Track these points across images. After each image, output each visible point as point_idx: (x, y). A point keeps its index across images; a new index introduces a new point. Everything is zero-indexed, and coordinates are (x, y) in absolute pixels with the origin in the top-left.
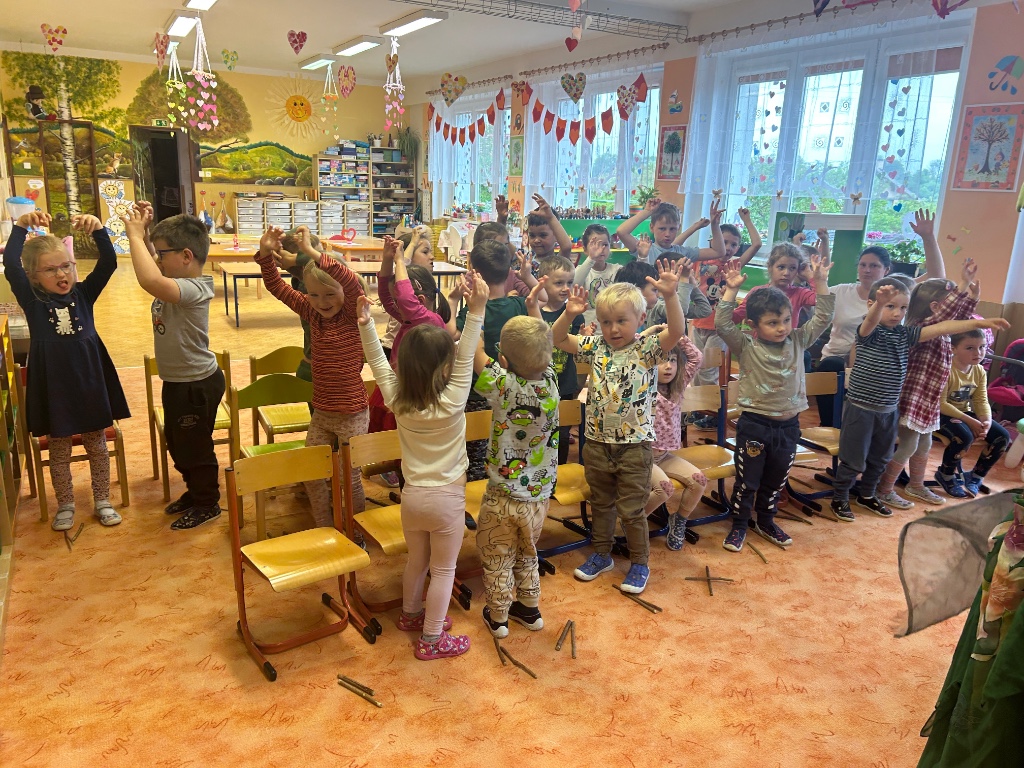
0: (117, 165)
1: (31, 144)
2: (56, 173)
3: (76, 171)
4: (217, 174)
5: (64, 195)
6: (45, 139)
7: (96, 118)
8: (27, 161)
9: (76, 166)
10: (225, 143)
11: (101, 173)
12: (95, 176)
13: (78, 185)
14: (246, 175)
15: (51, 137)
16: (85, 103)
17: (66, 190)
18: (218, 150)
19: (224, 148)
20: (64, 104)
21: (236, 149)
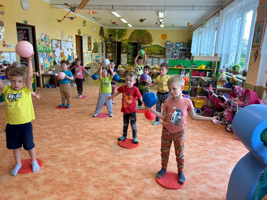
0: (125, 51)
1: (110, 47)
7: (122, 41)
8: (109, 50)
12: (120, 53)
14: (150, 52)
16: (120, 38)
19: (146, 47)
21: (149, 47)
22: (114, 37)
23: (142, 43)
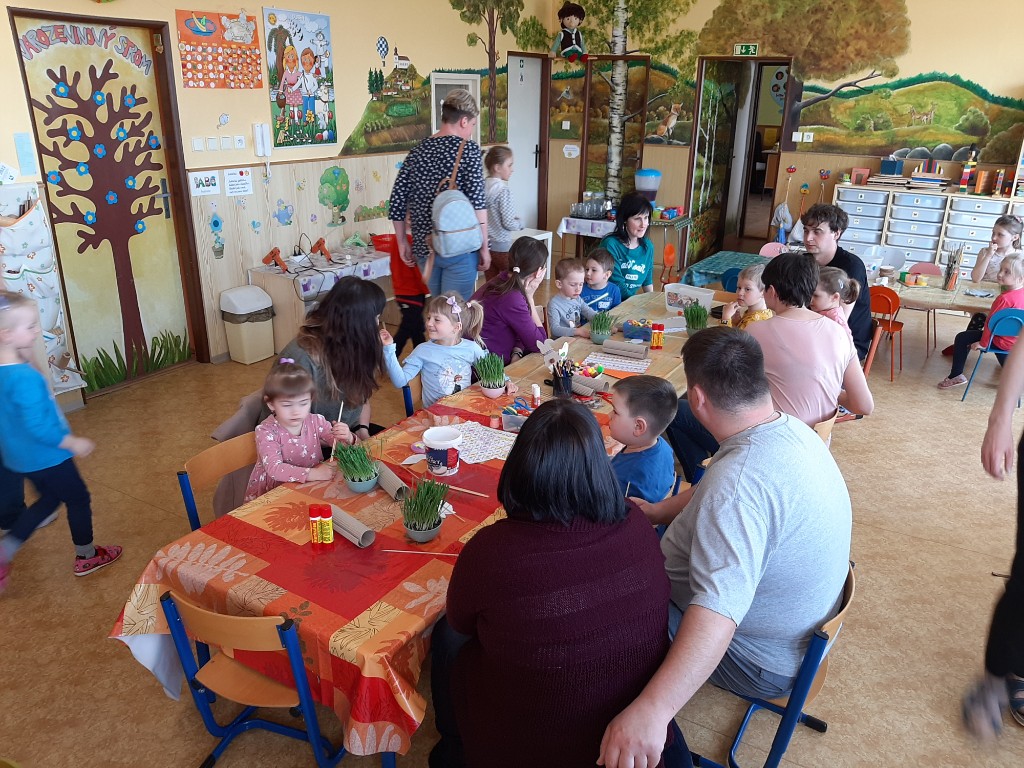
0: (673, 122)
1: (575, 94)
2: (599, 136)
3: (622, 132)
4: (823, 138)
5: (604, 167)
6: (592, 86)
7: (657, 50)
8: (566, 119)
9: (623, 125)
10: (850, 78)
11: (648, 137)
12: (642, 140)
13: (621, 153)
14: (877, 139)
15: (600, 83)
16: (645, 26)
17: (607, 160)
18: (833, 94)
19: (845, 90)
20: (619, 31)
21: (868, 90)
22: (602, 22)
23: (817, 58)
